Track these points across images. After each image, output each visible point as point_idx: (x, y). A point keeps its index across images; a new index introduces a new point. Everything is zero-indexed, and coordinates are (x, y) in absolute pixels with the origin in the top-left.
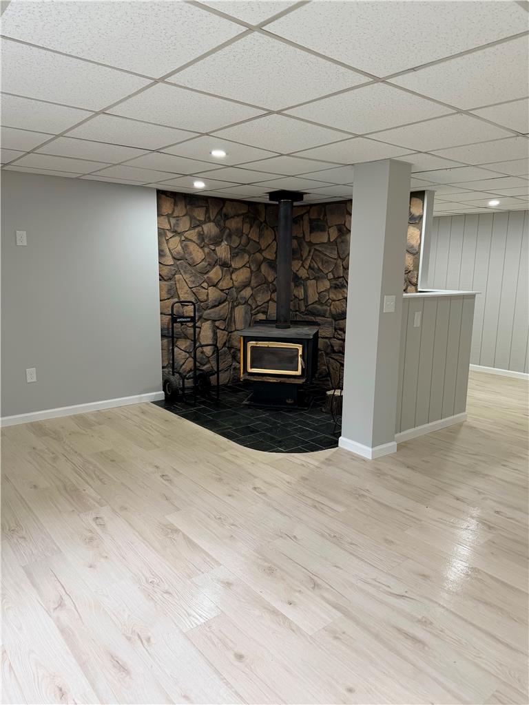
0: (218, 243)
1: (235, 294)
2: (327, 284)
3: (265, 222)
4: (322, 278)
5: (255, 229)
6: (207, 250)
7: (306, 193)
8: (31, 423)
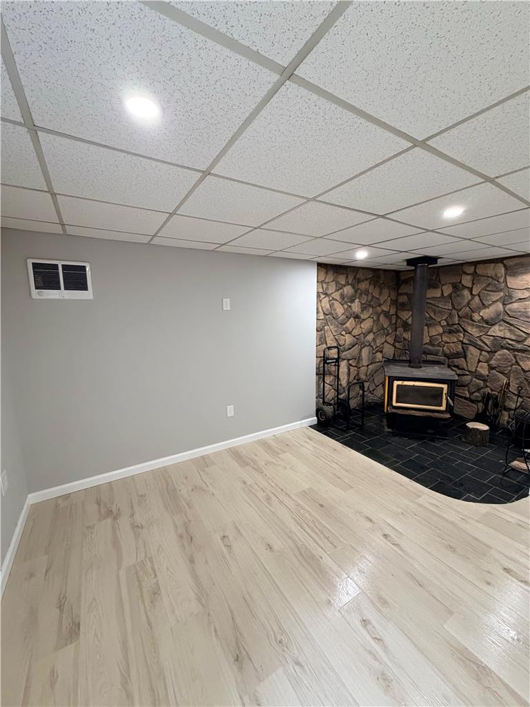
0: (352, 301)
1: (362, 338)
2: (441, 330)
3: (384, 283)
4: (434, 325)
5: (377, 289)
6: (346, 306)
7: (440, 258)
8: (230, 449)
